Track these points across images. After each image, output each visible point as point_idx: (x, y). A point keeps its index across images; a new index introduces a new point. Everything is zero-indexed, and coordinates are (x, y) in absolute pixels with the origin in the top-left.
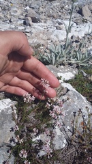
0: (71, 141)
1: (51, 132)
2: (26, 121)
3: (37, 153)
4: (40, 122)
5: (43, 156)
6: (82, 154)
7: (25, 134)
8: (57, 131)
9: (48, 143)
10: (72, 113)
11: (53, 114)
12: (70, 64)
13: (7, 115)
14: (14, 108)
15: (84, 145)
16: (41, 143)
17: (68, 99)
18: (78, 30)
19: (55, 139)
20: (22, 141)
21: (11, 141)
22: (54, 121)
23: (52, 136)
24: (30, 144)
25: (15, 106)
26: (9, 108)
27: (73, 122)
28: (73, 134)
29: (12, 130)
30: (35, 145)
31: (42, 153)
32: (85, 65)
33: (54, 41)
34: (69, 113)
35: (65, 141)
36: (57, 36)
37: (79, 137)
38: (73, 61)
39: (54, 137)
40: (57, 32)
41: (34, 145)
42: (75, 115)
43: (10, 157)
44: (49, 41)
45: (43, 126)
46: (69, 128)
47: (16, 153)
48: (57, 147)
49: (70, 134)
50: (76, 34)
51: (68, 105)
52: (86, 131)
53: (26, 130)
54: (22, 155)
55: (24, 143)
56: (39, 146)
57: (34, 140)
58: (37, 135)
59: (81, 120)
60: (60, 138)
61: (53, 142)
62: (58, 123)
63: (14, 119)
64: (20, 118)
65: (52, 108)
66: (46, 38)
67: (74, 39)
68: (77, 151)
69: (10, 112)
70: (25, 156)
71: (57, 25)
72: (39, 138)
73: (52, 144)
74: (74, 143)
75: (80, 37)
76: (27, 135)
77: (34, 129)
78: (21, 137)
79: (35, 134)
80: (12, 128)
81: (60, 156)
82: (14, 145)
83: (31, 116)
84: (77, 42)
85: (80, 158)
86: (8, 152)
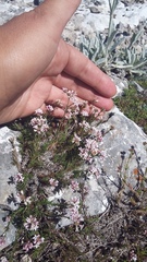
0: (116, 201)
1: (81, 186)
2: (36, 166)
3: (57, 221)
4: (61, 167)
5: (67, 227)
6: (136, 223)
7: (34, 188)
8: (93, 184)
9: (77, 206)
10: (119, 154)
11: (86, 155)
12: (115, 71)
13: (3, 156)
14: (16, 142)
15: (138, 208)
16: (63, 205)
17: (112, 128)
18: (128, 13)
19: (88, 197)
20: (28, 201)
21: (9, 200)
22: (86, 167)
23: (83, 192)
24: (45, 207)
25: (18, 139)
26: (6, 144)
27: (120, 168)
28: (120, 189)
29: (11, 181)
30: (53, 208)
31: (64, 222)
32: (141, 73)
33: (86, 33)
34: (113, 153)
35: (105, 201)
36: (91, 24)
37: (130, 194)
38: (120, 65)
39: (86, 194)
40: (91, 17)
41: (50, 208)
42: (123, 157)
43: (7, 229)
44: (78, 33)
45: (67, 175)
46: (112, 178)
47: (18, 222)
48: (91, 212)
49: (114, 189)
50: (125, 22)
51: (112, 140)
52: (142, 184)
53: (37, 183)
54: (30, 225)
55: (34, 204)
56: (61, 210)
57: (50, 199)
58: (57, 190)
59: (133, 165)
60: (97, 195)
61: (85, 203)
62: (94, 170)
63: (15, 163)
64: (26, 160)
65: (83, 145)
66: (73, 28)
67: (122, 30)
68: (126, 218)
69: (8, 150)
70: (35, 227)
71: (92, 5)
72: (59, 195)
73: (82, 206)
74: (121, 205)
75: (132, 27)
76: (38, 190)
77: (52, 181)
78: (27, 195)
79: (53, 188)
80: (11, 178)
81: (97, 227)
82: (15, 208)
83: (46, 158)
84: (125, 34)
85: (131, 230)
86: (4, 219)
